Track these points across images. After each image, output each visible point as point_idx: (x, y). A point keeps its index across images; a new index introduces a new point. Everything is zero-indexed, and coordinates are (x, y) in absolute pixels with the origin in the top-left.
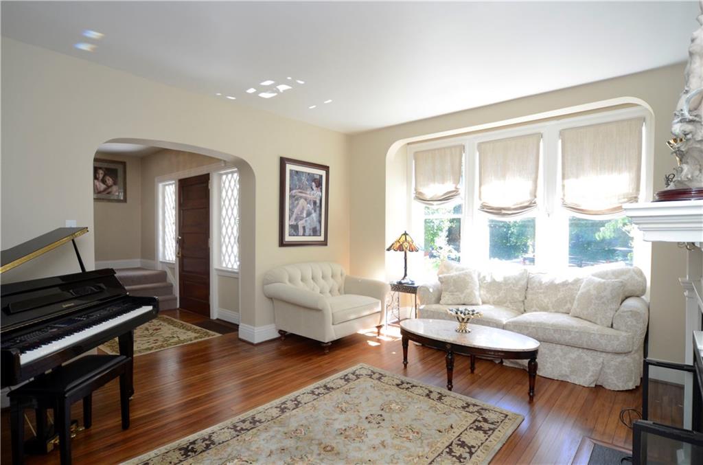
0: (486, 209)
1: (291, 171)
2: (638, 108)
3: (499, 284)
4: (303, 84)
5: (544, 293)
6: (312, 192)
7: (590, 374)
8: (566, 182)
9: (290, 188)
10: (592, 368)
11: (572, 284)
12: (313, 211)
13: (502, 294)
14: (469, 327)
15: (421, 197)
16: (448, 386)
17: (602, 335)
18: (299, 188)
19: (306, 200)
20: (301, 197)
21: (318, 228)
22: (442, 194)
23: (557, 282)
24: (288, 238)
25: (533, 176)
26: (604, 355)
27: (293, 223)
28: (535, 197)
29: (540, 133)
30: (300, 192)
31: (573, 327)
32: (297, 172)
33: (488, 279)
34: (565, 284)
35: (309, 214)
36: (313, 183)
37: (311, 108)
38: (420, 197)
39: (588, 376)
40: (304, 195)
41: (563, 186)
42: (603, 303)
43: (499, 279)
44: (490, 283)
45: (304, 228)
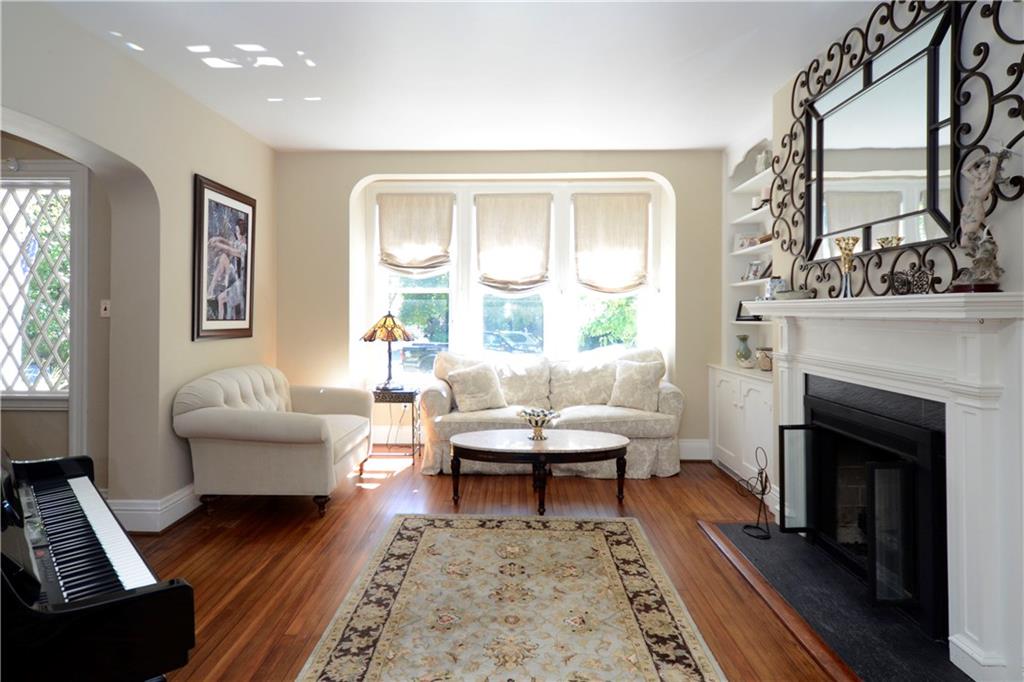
0: (487, 281)
1: (210, 201)
2: (649, 183)
3: (521, 378)
4: (313, 67)
5: (573, 383)
6: (237, 242)
7: (648, 464)
8: (580, 254)
9: (209, 234)
10: (648, 458)
11: (602, 371)
12: (237, 276)
13: (527, 390)
14: (545, 432)
15: (390, 261)
16: (539, 510)
17: (656, 421)
18: (221, 235)
19: (228, 255)
20: (222, 250)
21: (242, 306)
22: (424, 259)
23: (586, 370)
24: (207, 325)
25: (544, 245)
26: (656, 442)
27: (212, 297)
28: (547, 269)
29: (550, 194)
30: (222, 242)
31: (628, 417)
32: (217, 204)
33: (507, 374)
34: (595, 372)
35: (232, 282)
36: (237, 227)
37: (270, 100)
38: (388, 261)
39: (645, 468)
40: (225, 247)
41: (576, 259)
42: (649, 387)
43: (521, 372)
44: (511, 378)
45: (225, 304)
